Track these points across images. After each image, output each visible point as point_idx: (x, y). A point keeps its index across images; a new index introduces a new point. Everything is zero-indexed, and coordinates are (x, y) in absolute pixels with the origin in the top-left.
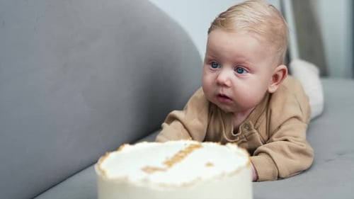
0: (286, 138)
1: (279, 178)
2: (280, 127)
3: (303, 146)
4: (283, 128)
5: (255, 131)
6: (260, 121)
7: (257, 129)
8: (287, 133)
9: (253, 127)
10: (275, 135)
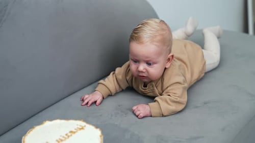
0: (169, 94)
1: (163, 116)
2: (167, 88)
3: (177, 99)
4: (169, 88)
5: (155, 88)
6: (158, 83)
7: (157, 87)
8: (170, 91)
9: (154, 86)
10: (164, 92)
